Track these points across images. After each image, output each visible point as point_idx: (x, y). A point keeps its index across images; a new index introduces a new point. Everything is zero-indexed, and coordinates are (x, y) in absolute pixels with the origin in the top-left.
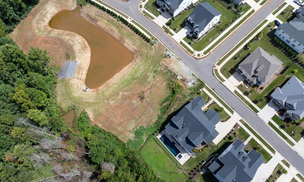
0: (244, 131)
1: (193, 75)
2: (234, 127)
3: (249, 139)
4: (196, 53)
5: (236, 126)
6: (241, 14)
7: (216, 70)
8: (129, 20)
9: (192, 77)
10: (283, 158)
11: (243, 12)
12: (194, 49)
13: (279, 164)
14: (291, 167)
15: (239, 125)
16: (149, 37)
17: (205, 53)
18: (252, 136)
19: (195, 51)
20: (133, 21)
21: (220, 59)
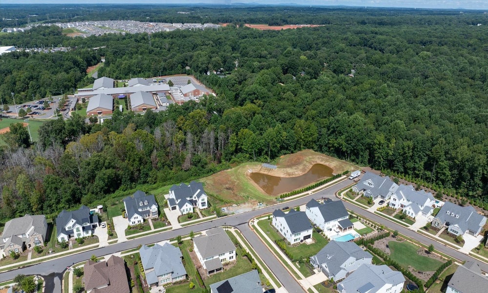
0: (161, 227)
1: (233, 213)
2: (169, 222)
3: (152, 227)
4: (256, 221)
5: (169, 224)
6: (297, 264)
7: (231, 228)
8: (310, 192)
9: (232, 212)
10: (118, 242)
11: (299, 267)
12: (262, 220)
13: (117, 237)
14: (108, 245)
15: (168, 225)
16: (285, 199)
17: (253, 226)
18: (153, 230)
19: (258, 221)
20: (308, 194)
21: (241, 234)
